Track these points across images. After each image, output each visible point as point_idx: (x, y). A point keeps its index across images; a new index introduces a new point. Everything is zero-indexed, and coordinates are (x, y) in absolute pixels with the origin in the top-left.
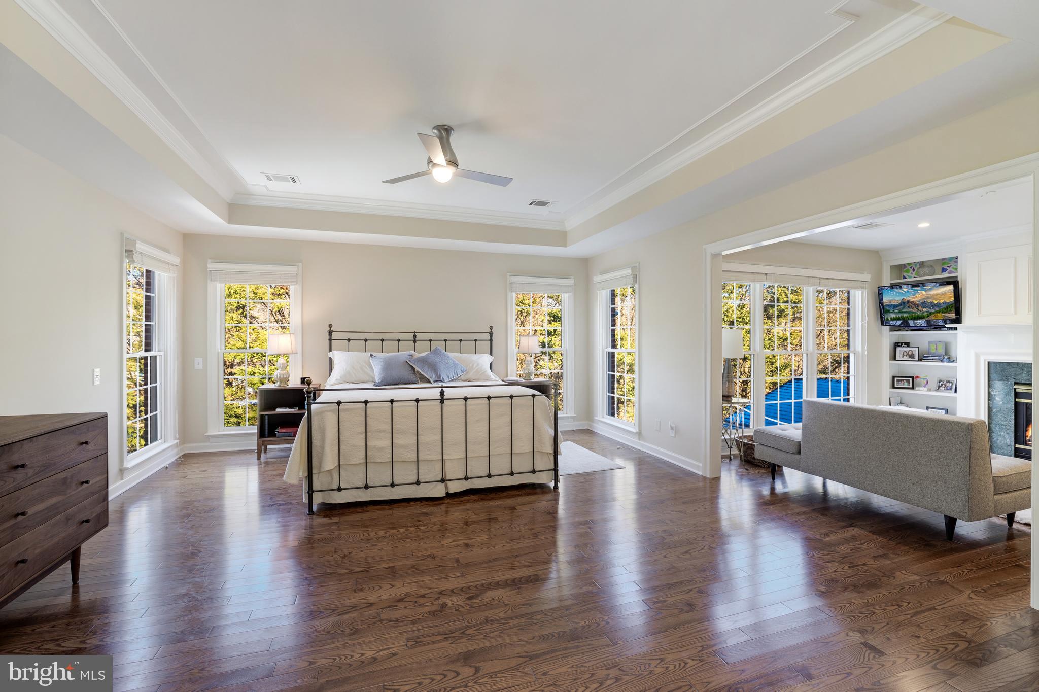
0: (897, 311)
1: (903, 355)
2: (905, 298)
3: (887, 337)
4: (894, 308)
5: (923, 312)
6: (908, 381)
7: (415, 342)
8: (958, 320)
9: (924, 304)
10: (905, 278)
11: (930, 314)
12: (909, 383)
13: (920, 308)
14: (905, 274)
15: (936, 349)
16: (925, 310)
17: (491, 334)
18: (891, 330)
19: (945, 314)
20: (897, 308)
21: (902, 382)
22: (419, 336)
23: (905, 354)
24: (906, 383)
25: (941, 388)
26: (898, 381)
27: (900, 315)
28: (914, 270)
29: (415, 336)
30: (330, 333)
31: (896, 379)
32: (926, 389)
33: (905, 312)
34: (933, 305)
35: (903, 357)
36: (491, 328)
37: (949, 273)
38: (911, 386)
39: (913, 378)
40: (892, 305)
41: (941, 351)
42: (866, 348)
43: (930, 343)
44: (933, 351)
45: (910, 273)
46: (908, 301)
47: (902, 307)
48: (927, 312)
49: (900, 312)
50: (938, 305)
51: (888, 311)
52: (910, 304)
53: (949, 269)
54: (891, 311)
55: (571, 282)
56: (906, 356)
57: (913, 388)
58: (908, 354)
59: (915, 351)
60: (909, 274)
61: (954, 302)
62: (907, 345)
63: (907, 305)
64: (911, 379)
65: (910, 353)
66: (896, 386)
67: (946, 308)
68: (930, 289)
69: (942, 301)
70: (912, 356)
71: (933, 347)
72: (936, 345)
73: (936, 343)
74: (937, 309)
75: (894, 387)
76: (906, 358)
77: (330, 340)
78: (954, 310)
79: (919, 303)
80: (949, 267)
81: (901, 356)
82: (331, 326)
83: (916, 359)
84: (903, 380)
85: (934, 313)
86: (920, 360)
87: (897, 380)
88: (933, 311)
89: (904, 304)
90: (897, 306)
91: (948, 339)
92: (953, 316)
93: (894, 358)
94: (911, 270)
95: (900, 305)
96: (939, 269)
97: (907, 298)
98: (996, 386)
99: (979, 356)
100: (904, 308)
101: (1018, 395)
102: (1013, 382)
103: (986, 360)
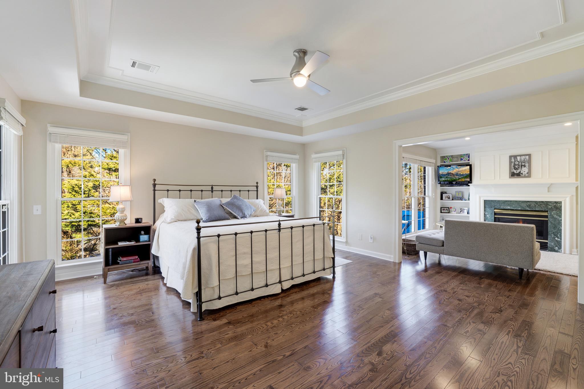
1: (446, 198)
3: (439, 189)
4: (444, 176)
5: (456, 178)
7: (212, 192)
8: (470, 182)
9: (457, 175)
10: (445, 162)
11: (459, 179)
13: (455, 176)
14: (445, 161)
15: (459, 194)
16: (457, 177)
17: (257, 187)
18: (441, 186)
19: (466, 179)
20: (446, 176)
22: (215, 188)
23: (446, 197)
24: (446, 211)
25: (461, 212)
26: (443, 209)
27: (446, 179)
28: (449, 159)
29: (212, 188)
30: (154, 185)
31: (442, 208)
32: (456, 213)
33: (449, 178)
34: (460, 175)
36: (257, 183)
37: (465, 161)
38: (448, 212)
39: (449, 208)
40: (443, 174)
41: (460, 196)
42: (434, 195)
43: (456, 192)
44: (457, 196)
46: (450, 173)
47: (447, 175)
49: (447, 178)
50: (463, 175)
51: (442, 177)
53: (464, 159)
55: (297, 157)
57: (449, 213)
58: (447, 197)
59: (450, 195)
60: (447, 161)
61: (470, 174)
62: (446, 193)
64: (448, 209)
65: (448, 197)
66: (442, 212)
67: (466, 177)
68: (460, 168)
69: (464, 173)
70: (449, 198)
71: (457, 194)
72: (459, 193)
73: (459, 192)
74: (462, 177)
75: (441, 212)
76: (447, 199)
77: (154, 190)
78: (469, 178)
79: (455, 174)
80: (464, 158)
81: (445, 198)
82: (155, 180)
83: (451, 199)
84: (445, 209)
85: (461, 178)
86: (453, 200)
88: (461, 177)
89: (449, 174)
90: (446, 175)
91: (463, 190)
92: (468, 180)
93: (442, 199)
95: (447, 174)
96: (460, 159)
97: (450, 172)
98: (487, 211)
99: (480, 198)
100: (448, 176)
101: (495, 214)
102: (494, 208)
103: (483, 199)
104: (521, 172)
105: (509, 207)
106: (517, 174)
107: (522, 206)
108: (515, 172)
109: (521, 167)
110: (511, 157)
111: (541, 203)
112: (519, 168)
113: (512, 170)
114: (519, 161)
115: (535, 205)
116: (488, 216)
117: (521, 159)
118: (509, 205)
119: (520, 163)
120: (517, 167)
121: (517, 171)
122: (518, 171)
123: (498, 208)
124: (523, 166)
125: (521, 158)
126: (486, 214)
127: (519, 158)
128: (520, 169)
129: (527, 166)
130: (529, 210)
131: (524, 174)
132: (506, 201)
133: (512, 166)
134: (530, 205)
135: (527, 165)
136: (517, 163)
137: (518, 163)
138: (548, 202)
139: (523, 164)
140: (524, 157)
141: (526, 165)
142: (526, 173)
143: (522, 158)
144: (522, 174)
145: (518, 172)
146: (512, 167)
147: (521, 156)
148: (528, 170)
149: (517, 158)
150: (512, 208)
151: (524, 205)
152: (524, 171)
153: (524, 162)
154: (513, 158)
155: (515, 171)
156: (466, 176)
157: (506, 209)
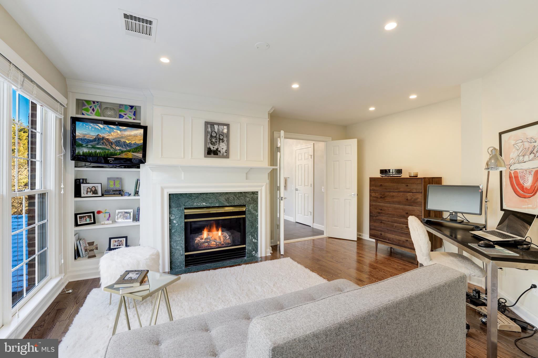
0: (90, 146)
1: (87, 192)
2: (100, 134)
3: (72, 172)
4: (88, 142)
5: (115, 150)
6: (90, 217)
8: (143, 160)
9: (118, 143)
10: (83, 114)
11: (122, 152)
12: (91, 218)
13: (114, 146)
14: (84, 112)
15: (114, 184)
16: (118, 148)
18: (76, 166)
19: (134, 154)
20: (91, 144)
21: (85, 218)
24: (88, 219)
27: (93, 151)
28: (93, 110)
31: (78, 216)
32: (110, 222)
33: (98, 148)
34: (125, 144)
35: (87, 193)
37: (126, 118)
38: (93, 221)
39: (93, 213)
40: (85, 139)
41: (118, 187)
43: (109, 179)
44: (112, 186)
45: (90, 112)
46: (103, 138)
47: (96, 143)
48: (119, 150)
49: (93, 147)
50: (130, 145)
51: (81, 146)
52: (105, 141)
54: (84, 145)
56: (90, 192)
57: (94, 223)
58: (91, 190)
59: (98, 186)
61: (142, 144)
62: (90, 181)
63: (102, 142)
64: (92, 214)
65: (93, 189)
66: (79, 223)
67: (136, 150)
69: (133, 142)
71: (112, 183)
72: (114, 181)
73: (114, 180)
74: (128, 149)
76: (90, 194)
78: (141, 152)
79: (114, 141)
80: (125, 114)
81: (85, 192)
83: (100, 194)
84: (86, 216)
85: (125, 151)
86: (103, 195)
87: (79, 217)
88: (125, 150)
89: (99, 140)
90: (91, 141)
92: (140, 155)
93: (78, 194)
94: (91, 110)
95: (95, 140)
96: (118, 116)
97: (102, 135)
98: (173, 212)
99: (162, 189)
100: (98, 144)
101: (187, 217)
102: (183, 207)
103: (167, 193)
104: (219, 150)
105: (204, 204)
106: (214, 151)
107: (219, 200)
108: (212, 149)
109: (219, 142)
110: (207, 123)
111: (240, 195)
112: (216, 142)
113: (208, 145)
114: (216, 131)
115: (234, 198)
116: (174, 222)
117: (218, 129)
118: (204, 200)
119: (218, 136)
120: (214, 140)
121: (214, 148)
122: (216, 147)
123: (189, 207)
124: (221, 141)
125: (219, 128)
126: (172, 218)
127: (216, 127)
128: (218, 144)
129: (226, 141)
130: (228, 205)
131: (222, 153)
132: (201, 194)
133: (208, 139)
134: (228, 198)
135: (225, 139)
136: (214, 134)
137: (215, 134)
138: (246, 192)
139: (221, 137)
140: (222, 126)
141: (224, 139)
142: (224, 150)
143: (220, 128)
144: (220, 152)
145: (215, 149)
146: (209, 141)
147: (219, 124)
148: (226, 146)
149: (214, 128)
150: (208, 205)
151: (222, 199)
152: (222, 147)
153: (222, 135)
154: (209, 126)
155: (212, 146)
156: (137, 148)
157: (201, 206)
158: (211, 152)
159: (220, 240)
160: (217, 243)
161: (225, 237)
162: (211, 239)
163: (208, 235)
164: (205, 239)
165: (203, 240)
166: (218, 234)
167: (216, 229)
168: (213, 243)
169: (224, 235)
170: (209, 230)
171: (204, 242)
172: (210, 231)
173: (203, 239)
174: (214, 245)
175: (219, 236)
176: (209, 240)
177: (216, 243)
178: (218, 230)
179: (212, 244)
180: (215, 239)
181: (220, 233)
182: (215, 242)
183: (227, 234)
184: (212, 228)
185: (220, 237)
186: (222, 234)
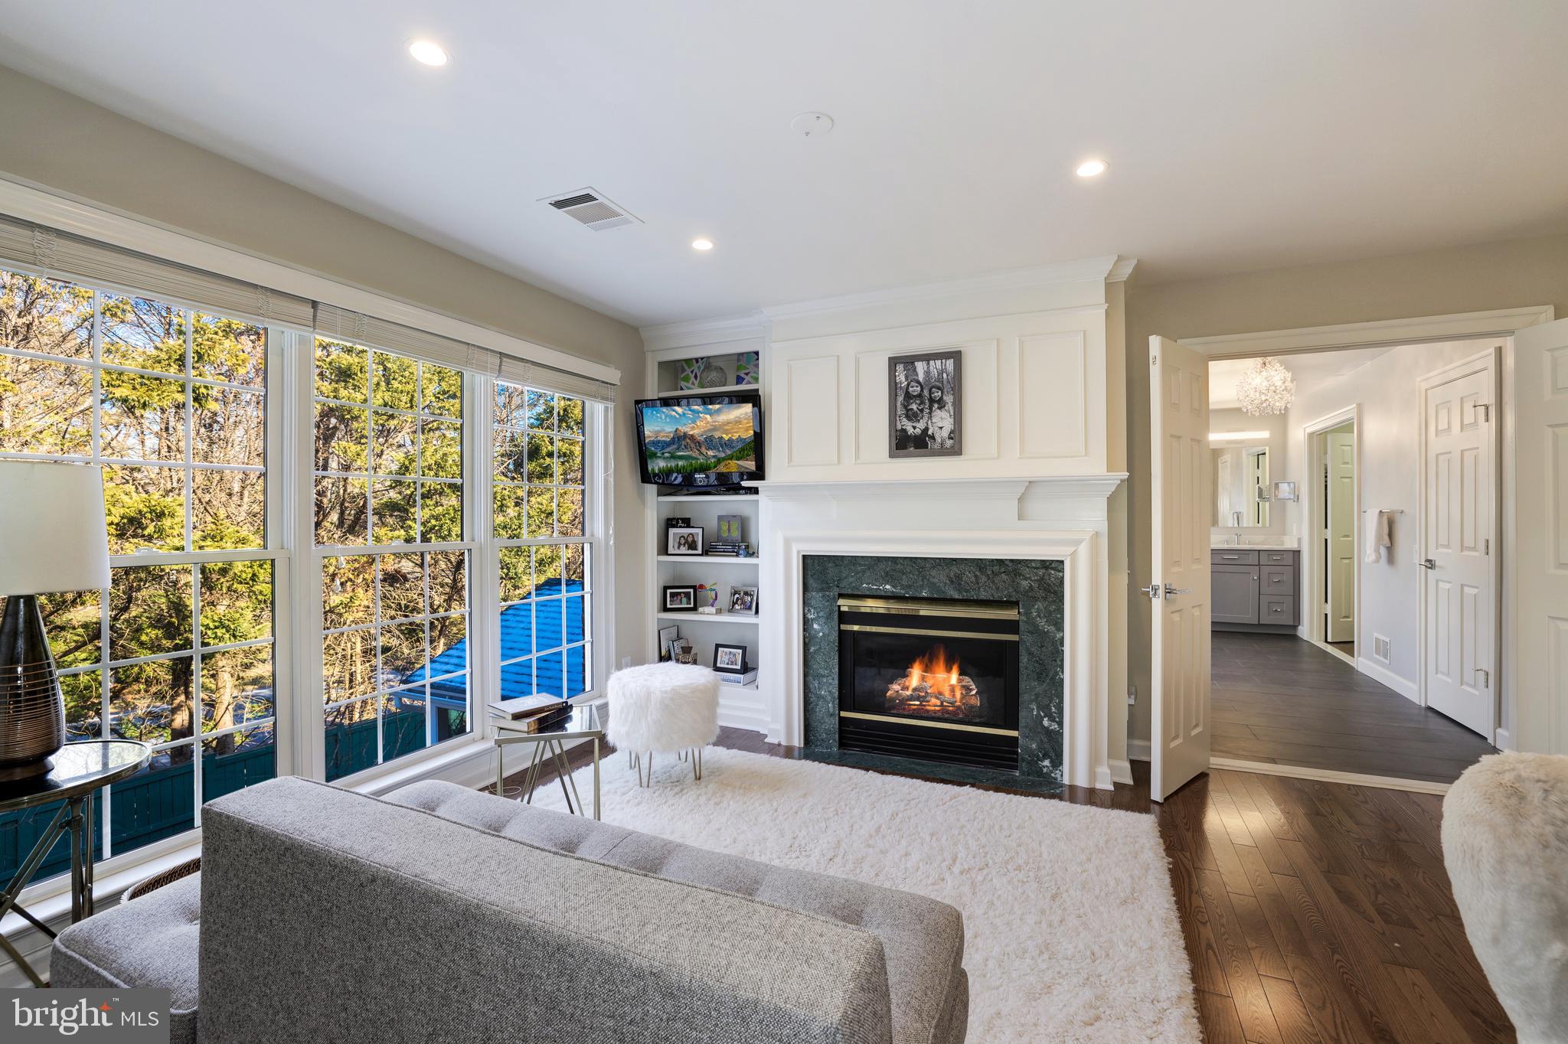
0: (667, 455)
1: (680, 544)
2: (680, 428)
3: (653, 506)
4: (663, 448)
5: (707, 458)
6: (687, 595)
8: (759, 474)
9: (710, 442)
10: (682, 389)
11: (719, 461)
12: (690, 599)
13: (703, 450)
14: (683, 384)
15: (729, 530)
16: (710, 453)
18: (660, 494)
19: (740, 463)
20: (669, 449)
21: (679, 597)
23: (683, 541)
24: (684, 600)
25: (737, 607)
26: (673, 595)
27: (672, 464)
28: (696, 377)
31: (668, 591)
33: (681, 458)
34: (722, 443)
35: (679, 548)
37: (747, 383)
38: (692, 605)
39: (694, 587)
40: (659, 442)
41: (736, 534)
42: (611, 532)
43: (720, 518)
44: (723, 535)
45: (691, 382)
46: (685, 435)
47: (675, 446)
48: (714, 457)
49: (673, 457)
50: (729, 444)
51: (654, 455)
52: (688, 441)
53: (747, 378)
54: (659, 455)
56: (684, 545)
57: (695, 609)
58: (687, 542)
60: (689, 385)
61: (753, 438)
62: (687, 523)
63: (684, 443)
64: (692, 590)
65: (690, 539)
66: (669, 606)
67: (743, 453)
68: (718, 411)
69: (735, 437)
70: (692, 546)
71: (725, 527)
72: (729, 523)
73: (729, 520)
74: (729, 452)
75: (665, 609)
76: (684, 550)
78: (753, 456)
79: (702, 439)
80: (747, 374)
81: (676, 545)
83: (700, 551)
84: (680, 593)
85: (724, 459)
86: (706, 553)
87: (671, 593)
88: (723, 455)
89: (680, 439)
90: (668, 444)
91: (746, 511)
92: (750, 465)
93: (664, 549)
94: (692, 375)
95: (673, 441)
96: (732, 378)
97: (683, 429)
98: (813, 602)
99: (788, 543)
100: (678, 449)
101: (844, 617)
102: (836, 591)
103: (798, 552)
104: (930, 433)
105: (888, 587)
106: (916, 437)
107: (931, 580)
108: (910, 431)
109: (931, 408)
110: (894, 362)
111: (996, 568)
112: (922, 411)
113: (898, 422)
114: (921, 380)
115: (976, 576)
116: (816, 626)
117: (927, 373)
118: (888, 577)
119: (926, 393)
120: (914, 407)
121: (914, 428)
122: (921, 425)
123: (850, 592)
124: (936, 406)
125: (928, 368)
126: (810, 616)
127: (920, 367)
128: (926, 416)
129: (950, 404)
130: (957, 597)
131: (939, 440)
132: (879, 559)
133: (899, 404)
134: (958, 577)
135: (949, 399)
136: (915, 390)
137: (919, 389)
138: (1019, 561)
139: (937, 394)
140: (938, 362)
141: (945, 398)
142: (945, 433)
143: (931, 368)
144: (933, 437)
145: (918, 431)
146: (900, 411)
147: (927, 358)
148: (952, 420)
149: (915, 370)
150: (899, 591)
151: (940, 577)
152: (941, 423)
153: (939, 388)
154: (900, 368)
155: (910, 424)
156: (742, 450)
157: (879, 593)
158: (905, 443)
159: (954, 696)
160: (945, 704)
161: (968, 689)
162: (929, 691)
163: (923, 679)
164: (915, 690)
165: (909, 693)
166: (949, 679)
167: (946, 667)
168: (934, 701)
169: (964, 684)
170: (927, 666)
171: (911, 698)
172: (927, 669)
173: (907, 688)
174: (937, 708)
175: (951, 685)
176: (923, 694)
177: (942, 703)
178: (949, 670)
179: (929, 705)
180: (940, 693)
181: (954, 678)
182: (938, 698)
183: (972, 683)
184: (934, 663)
185: (952, 689)
186: (960, 681)
